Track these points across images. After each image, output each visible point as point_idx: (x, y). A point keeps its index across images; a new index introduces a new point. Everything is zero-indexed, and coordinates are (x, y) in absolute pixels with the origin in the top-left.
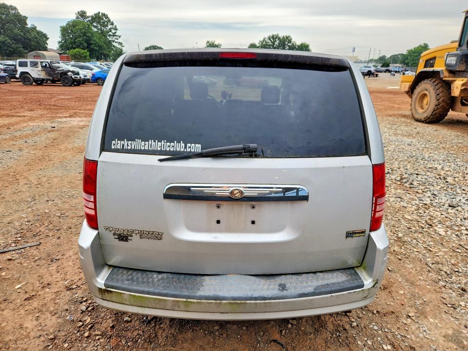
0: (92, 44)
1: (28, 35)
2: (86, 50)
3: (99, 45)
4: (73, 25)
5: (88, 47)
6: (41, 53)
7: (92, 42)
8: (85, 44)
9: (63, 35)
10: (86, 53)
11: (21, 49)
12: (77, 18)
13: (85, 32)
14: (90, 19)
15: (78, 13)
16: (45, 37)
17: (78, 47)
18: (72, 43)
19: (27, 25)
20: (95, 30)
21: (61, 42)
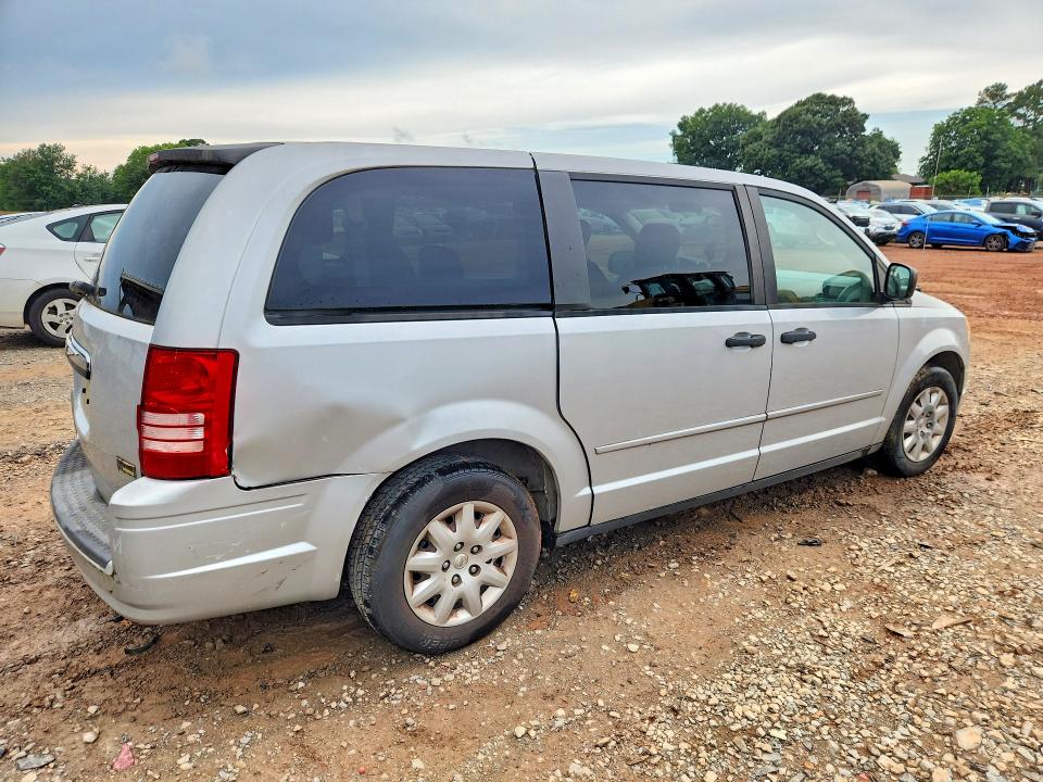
0: (997, 157)
1: (860, 151)
2: (975, 173)
3: (1015, 157)
4: (963, 120)
5: (985, 165)
6: (874, 186)
7: (999, 152)
8: (981, 160)
9: (935, 143)
10: (972, 178)
11: (839, 179)
12: (981, 101)
13: (987, 133)
14: (1012, 100)
15: (987, 90)
16: (894, 151)
17: (962, 166)
18: (948, 159)
19: (864, 130)
20: (1019, 123)
21: (927, 159)
